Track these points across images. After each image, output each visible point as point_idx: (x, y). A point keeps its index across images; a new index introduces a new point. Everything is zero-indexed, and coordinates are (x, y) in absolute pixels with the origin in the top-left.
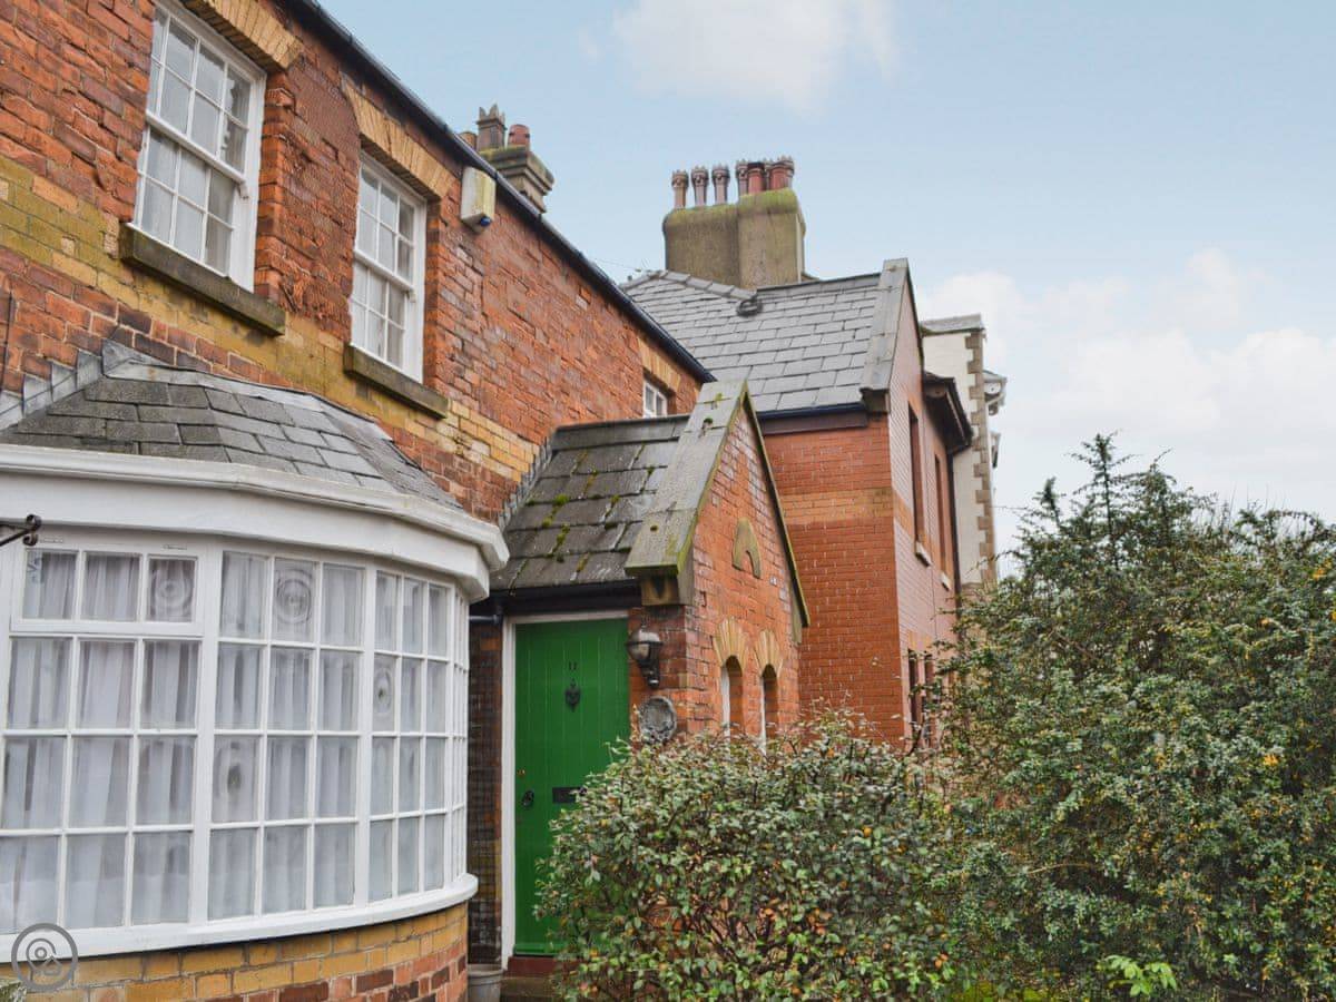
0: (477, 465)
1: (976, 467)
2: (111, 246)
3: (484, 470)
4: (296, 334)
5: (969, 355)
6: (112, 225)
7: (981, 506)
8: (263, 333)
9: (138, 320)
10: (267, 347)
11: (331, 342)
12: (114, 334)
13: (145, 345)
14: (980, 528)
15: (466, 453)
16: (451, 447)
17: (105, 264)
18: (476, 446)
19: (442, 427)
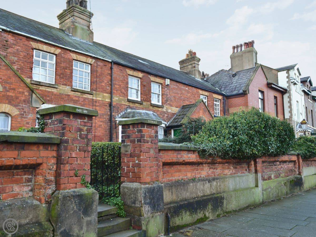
0: (169, 112)
1: (288, 96)
2: (126, 100)
3: (170, 113)
4: (145, 103)
5: (287, 75)
6: (126, 98)
7: (289, 104)
8: (141, 104)
9: (129, 106)
10: (142, 105)
11: (149, 103)
12: (127, 108)
13: (130, 108)
14: (289, 108)
15: (167, 111)
16: (165, 111)
17: (126, 102)
18: (169, 110)
19: (164, 109)
